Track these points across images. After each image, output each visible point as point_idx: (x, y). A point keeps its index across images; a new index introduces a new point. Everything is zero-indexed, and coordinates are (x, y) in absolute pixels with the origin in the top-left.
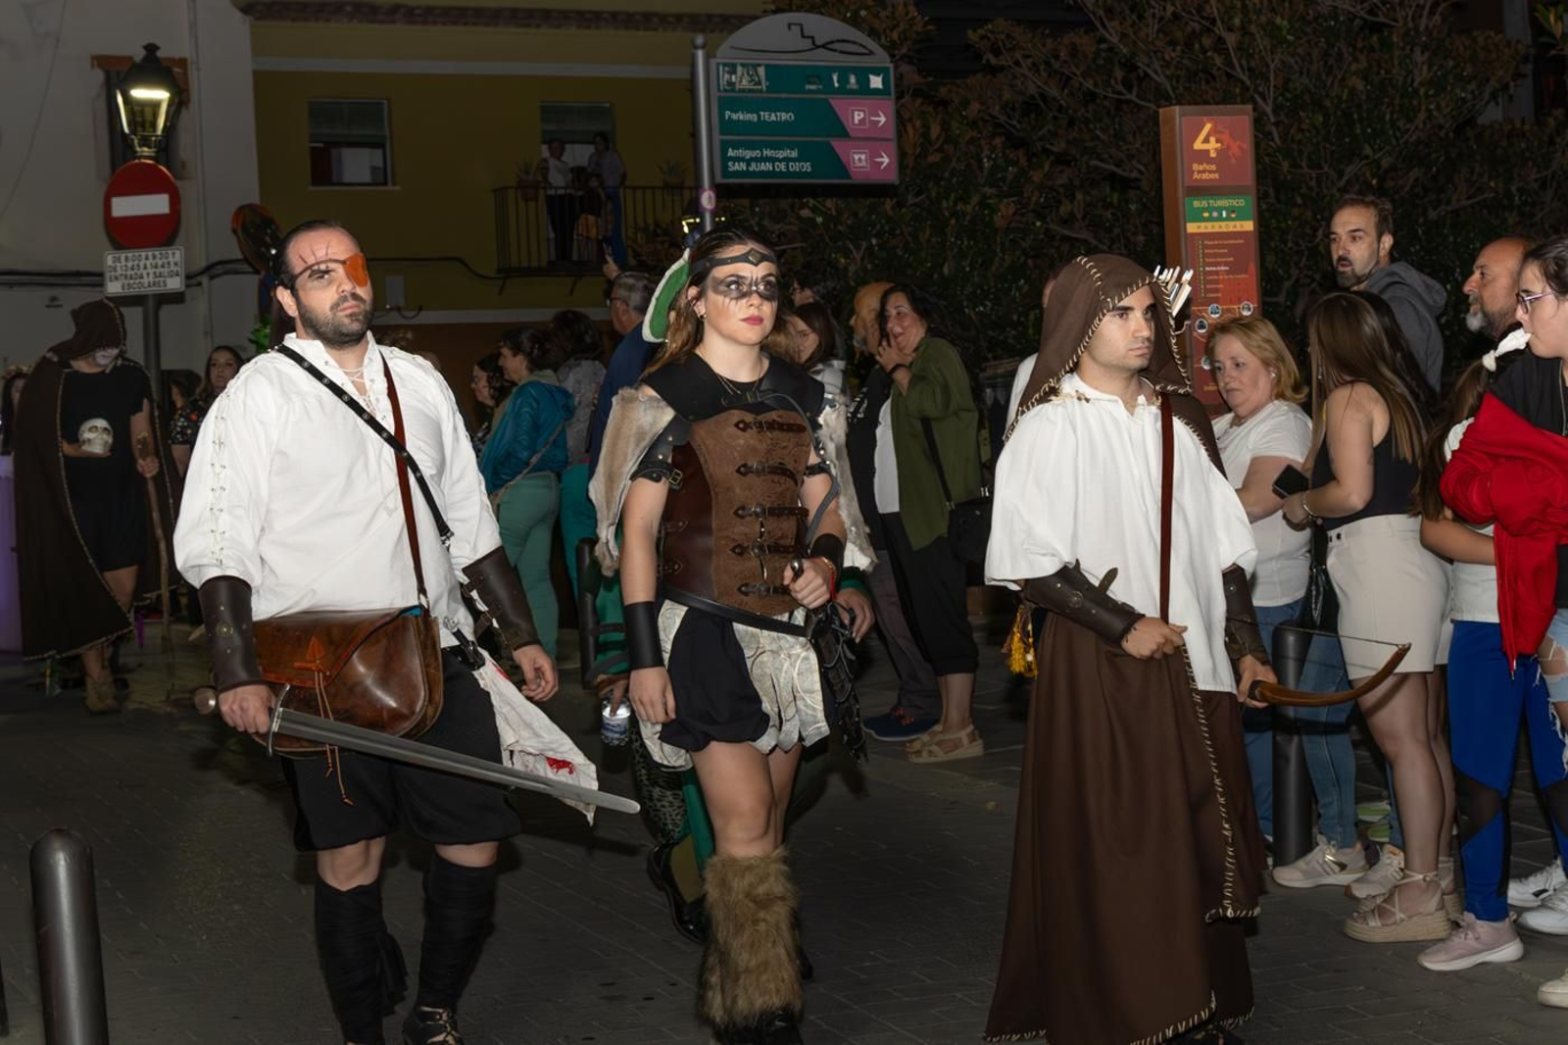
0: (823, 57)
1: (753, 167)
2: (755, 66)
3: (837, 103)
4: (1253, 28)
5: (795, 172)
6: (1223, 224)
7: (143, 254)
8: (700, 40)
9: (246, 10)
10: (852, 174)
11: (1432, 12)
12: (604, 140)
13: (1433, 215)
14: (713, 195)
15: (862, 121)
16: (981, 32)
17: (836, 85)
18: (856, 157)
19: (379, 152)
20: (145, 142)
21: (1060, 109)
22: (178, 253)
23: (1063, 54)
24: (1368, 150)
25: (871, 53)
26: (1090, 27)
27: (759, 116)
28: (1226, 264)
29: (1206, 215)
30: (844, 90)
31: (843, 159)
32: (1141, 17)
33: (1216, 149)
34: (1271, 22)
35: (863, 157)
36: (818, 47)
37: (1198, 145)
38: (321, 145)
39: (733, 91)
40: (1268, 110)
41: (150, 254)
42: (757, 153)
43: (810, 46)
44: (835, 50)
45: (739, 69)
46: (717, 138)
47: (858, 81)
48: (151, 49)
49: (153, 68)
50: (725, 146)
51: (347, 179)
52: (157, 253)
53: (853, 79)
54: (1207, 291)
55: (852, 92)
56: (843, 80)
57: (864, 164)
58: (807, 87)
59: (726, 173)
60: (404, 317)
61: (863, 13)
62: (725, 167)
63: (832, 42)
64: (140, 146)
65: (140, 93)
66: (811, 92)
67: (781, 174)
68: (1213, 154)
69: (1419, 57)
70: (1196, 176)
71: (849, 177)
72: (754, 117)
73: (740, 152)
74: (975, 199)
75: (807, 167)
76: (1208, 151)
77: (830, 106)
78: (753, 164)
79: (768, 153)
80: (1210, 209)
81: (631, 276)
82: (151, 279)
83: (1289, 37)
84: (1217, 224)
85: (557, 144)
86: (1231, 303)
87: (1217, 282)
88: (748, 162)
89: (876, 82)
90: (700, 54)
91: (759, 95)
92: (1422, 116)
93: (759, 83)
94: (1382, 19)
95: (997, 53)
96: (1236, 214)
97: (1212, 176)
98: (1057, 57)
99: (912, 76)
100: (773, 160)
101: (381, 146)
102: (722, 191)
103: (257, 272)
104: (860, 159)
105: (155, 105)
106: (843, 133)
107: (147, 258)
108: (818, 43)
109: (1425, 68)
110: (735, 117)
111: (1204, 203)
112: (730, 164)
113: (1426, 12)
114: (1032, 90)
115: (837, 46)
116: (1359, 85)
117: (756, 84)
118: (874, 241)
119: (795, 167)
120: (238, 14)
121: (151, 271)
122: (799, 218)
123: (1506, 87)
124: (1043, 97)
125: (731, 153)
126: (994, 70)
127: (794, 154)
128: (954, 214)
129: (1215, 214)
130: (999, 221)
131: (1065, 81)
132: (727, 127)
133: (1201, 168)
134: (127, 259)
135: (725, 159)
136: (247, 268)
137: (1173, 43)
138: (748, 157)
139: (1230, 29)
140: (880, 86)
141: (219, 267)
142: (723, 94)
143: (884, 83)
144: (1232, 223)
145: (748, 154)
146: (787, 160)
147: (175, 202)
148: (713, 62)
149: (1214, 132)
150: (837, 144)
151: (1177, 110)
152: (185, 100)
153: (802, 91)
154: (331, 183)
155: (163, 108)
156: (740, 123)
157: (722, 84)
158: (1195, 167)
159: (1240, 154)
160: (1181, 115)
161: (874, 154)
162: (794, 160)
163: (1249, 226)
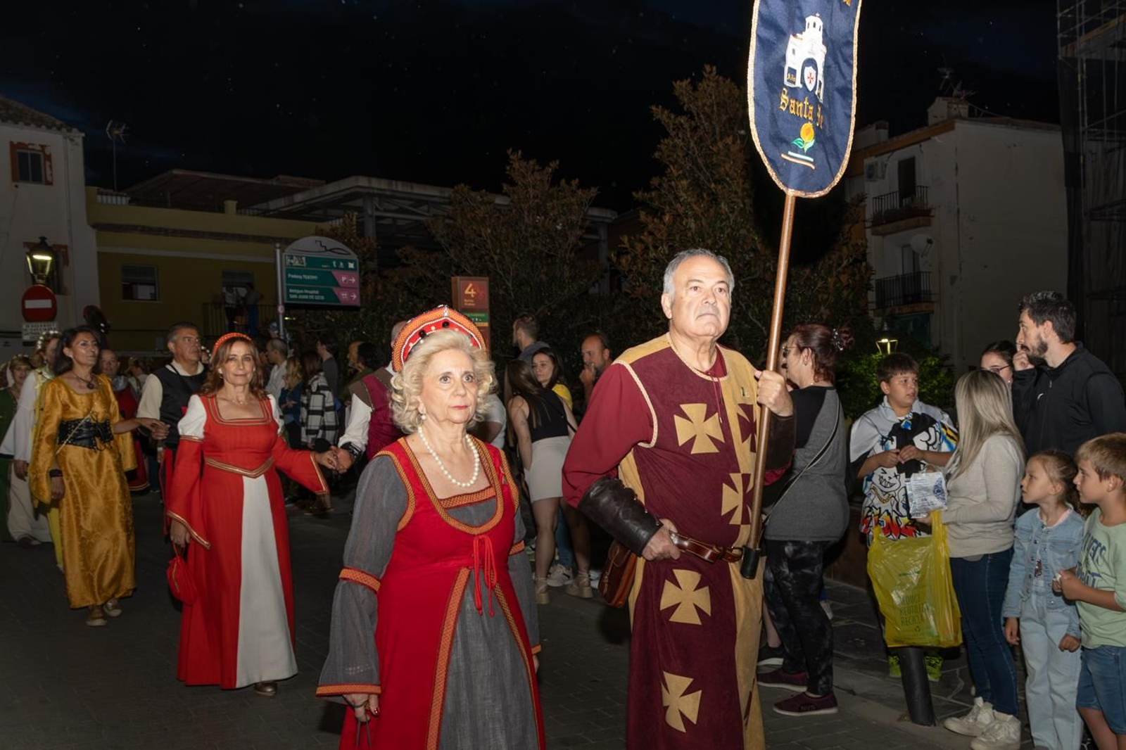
0: (329, 255)
1: (300, 297)
2: (301, 257)
3: (334, 273)
4: (505, 254)
5: (317, 300)
7: (40, 324)
8: (278, 245)
9: (95, 226)
10: (341, 302)
11: (571, 252)
12: (250, 286)
13: (570, 326)
14: (283, 306)
15: (345, 281)
16: (400, 250)
17: (335, 266)
18: (343, 294)
19: (152, 287)
21: (431, 281)
23: (432, 261)
24: (546, 302)
25: (349, 254)
26: (443, 250)
27: (303, 277)
30: (338, 268)
31: (337, 295)
32: (463, 248)
33: (475, 294)
35: (345, 295)
36: (327, 250)
37: (466, 292)
38: (128, 283)
39: (292, 266)
40: (510, 285)
41: (43, 324)
42: (301, 291)
43: (324, 250)
44: (334, 252)
45: (294, 258)
46: (285, 284)
47: (344, 264)
48: (43, 239)
49: (42, 247)
50: (288, 288)
51: (140, 298)
52: (46, 324)
53: (341, 264)
55: (341, 269)
56: (338, 264)
57: (345, 297)
58: (323, 266)
59: (289, 299)
61: (352, 240)
62: (288, 296)
63: (333, 249)
64: (39, 278)
65: (37, 257)
66: (324, 268)
67: (311, 300)
68: (473, 296)
69: (566, 268)
70: (465, 304)
71: (339, 302)
72: (300, 277)
73: (295, 291)
74: (395, 314)
75: (322, 298)
76: (471, 295)
77: (332, 274)
79: (306, 291)
85: (230, 287)
88: (298, 295)
89: (351, 265)
90: (278, 251)
91: (302, 268)
92: (567, 290)
93: (303, 264)
94: (552, 253)
95: (406, 258)
96: (482, 319)
97: (472, 304)
98: (430, 261)
100: (309, 294)
101: (153, 284)
102: (288, 307)
105: (45, 262)
106: (337, 285)
107: (41, 326)
108: (328, 248)
109: (568, 272)
110: (292, 277)
112: (290, 295)
114: (420, 274)
115: (336, 251)
116: (543, 276)
119: (317, 297)
120: (91, 229)
122: (326, 319)
123: (597, 281)
124: (425, 276)
126: (405, 265)
127: (317, 292)
128: (387, 320)
131: (433, 271)
132: (289, 280)
133: (468, 301)
134: (32, 326)
135: (288, 293)
137: (474, 258)
139: (496, 254)
142: (288, 268)
143: (354, 266)
145: (298, 292)
146: (315, 294)
147: (54, 303)
148: (284, 255)
149: (473, 287)
150: (335, 290)
151: (458, 278)
152: (66, 262)
153: (321, 268)
154: (133, 299)
155: (49, 264)
156: (294, 279)
157: (288, 263)
158: (465, 300)
159: (483, 296)
160: (460, 280)
161: (350, 294)
162: (317, 295)
163: (486, 324)
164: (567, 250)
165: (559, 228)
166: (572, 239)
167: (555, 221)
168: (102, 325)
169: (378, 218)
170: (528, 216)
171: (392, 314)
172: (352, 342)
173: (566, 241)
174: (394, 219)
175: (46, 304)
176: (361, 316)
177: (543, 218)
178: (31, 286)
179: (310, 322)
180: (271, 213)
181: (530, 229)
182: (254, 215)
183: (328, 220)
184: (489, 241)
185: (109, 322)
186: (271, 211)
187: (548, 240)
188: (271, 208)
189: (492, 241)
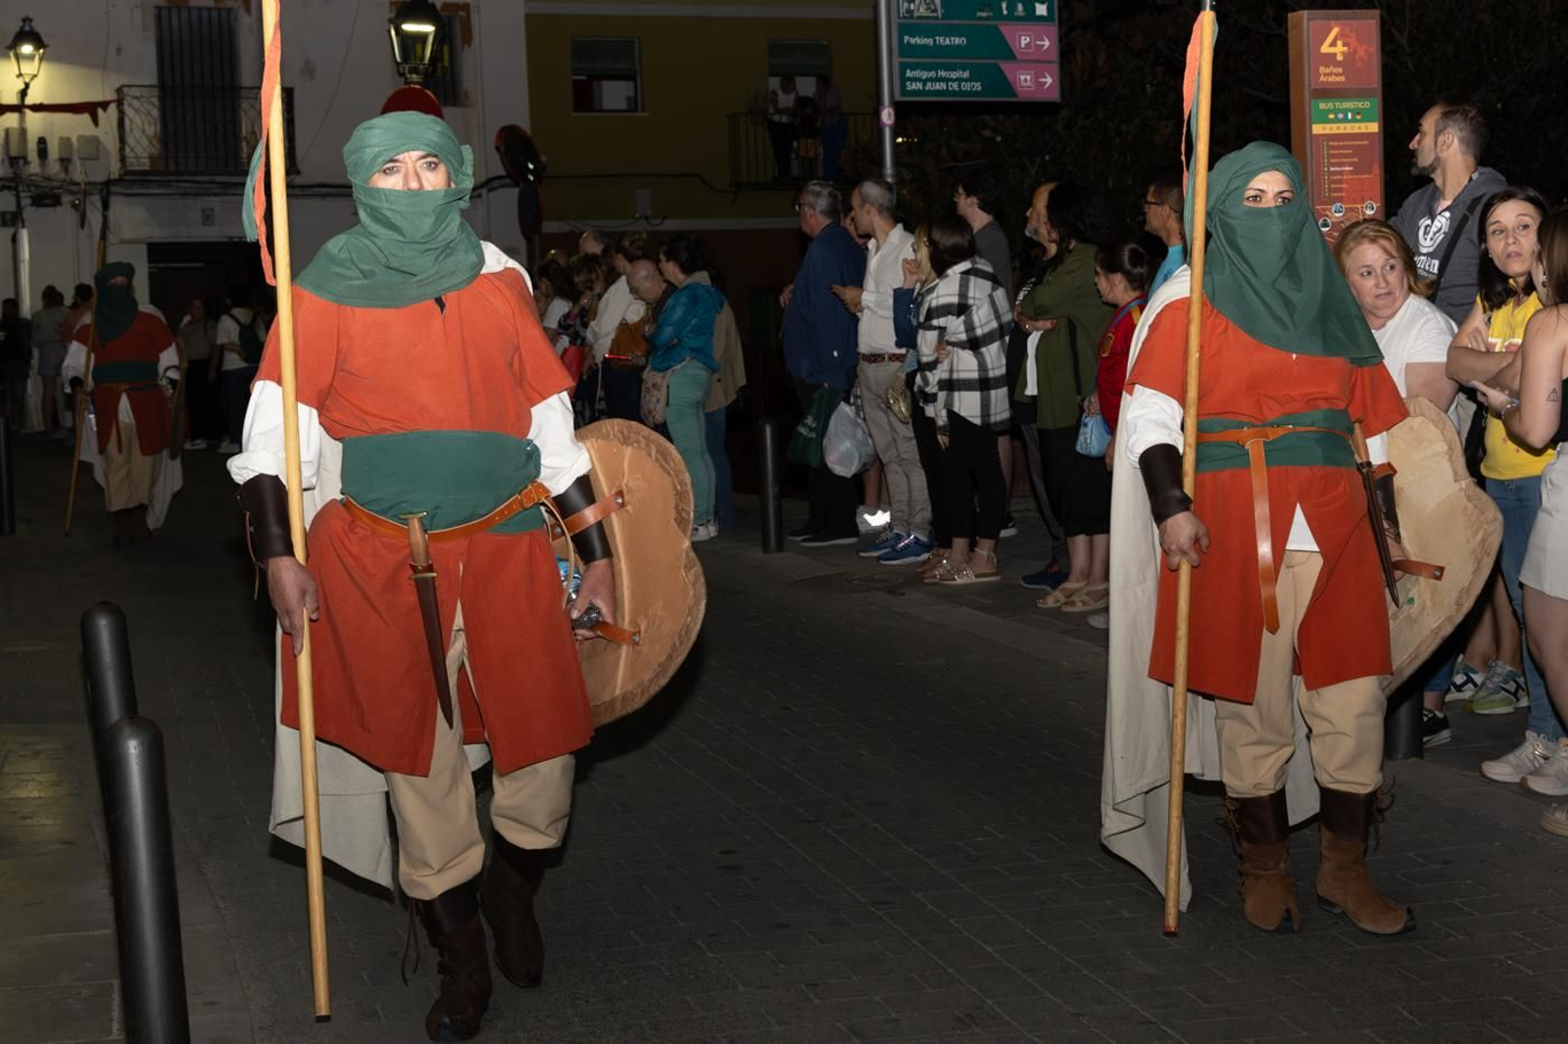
1: (929, 86)
3: (1006, 30)
5: (966, 91)
6: (1348, 125)
10: (1018, 93)
14: (892, 111)
15: (1028, 45)
17: (1005, 12)
18: (1022, 77)
19: (631, 84)
20: (415, 71)
27: (935, 41)
28: (1350, 164)
29: (1332, 116)
30: (1012, 17)
31: (1010, 79)
33: (1343, 53)
35: (1029, 77)
37: (1325, 49)
38: (583, 78)
39: (911, 17)
42: (932, 74)
46: (897, 60)
47: (1025, 8)
49: (419, 7)
50: (903, 67)
51: (607, 105)
53: (1020, 7)
54: (1331, 190)
55: (1019, 19)
56: (1012, 8)
57: (1029, 84)
58: (979, 14)
59: (904, 92)
60: (652, 225)
62: (903, 86)
64: (411, 71)
65: (410, 27)
66: (981, 18)
67: (953, 93)
68: (1340, 58)
70: (1322, 79)
71: (1015, 95)
72: (929, 41)
73: (917, 73)
75: (978, 87)
76: (1335, 54)
77: (999, 32)
78: (929, 84)
79: (942, 73)
81: (815, 184)
84: (1341, 126)
86: (1355, 202)
87: (1341, 182)
88: (925, 82)
89: (1041, 10)
91: (932, 22)
93: (935, 11)
97: (1338, 79)
100: (947, 80)
101: (633, 78)
102: (900, 108)
103: (517, 185)
104: (1026, 80)
105: (423, 37)
106: (1010, 55)
110: (912, 41)
111: (1331, 105)
112: (908, 83)
117: (932, 12)
119: (966, 86)
125: (909, 74)
127: (966, 75)
129: (1340, 116)
132: (906, 50)
133: (1328, 71)
135: (904, 80)
136: (508, 181)
138: (924, 77)
140: (1045, 13)
141: (497, 181)
142: (902, 21)
143: (1048, 10)
144: (1357, 125)
145: (925, 75)
146: (959, 80)
149: (1341, 36)
150: (1006, 67)
151: (1305, 13)
152: (468, 38)
153: (974, 18)
154: (592, 110)
155: (431, 40)
156: (916, 45)
157: (902, 11)
158: (1322, 69)
159: (1366, 58)
160: (1309, 20)
161: (1038, 75)
162: (966, 80)
163: (1374, 127)
168: (531, 166)
172: (1040, 184)
185: (544, 158)
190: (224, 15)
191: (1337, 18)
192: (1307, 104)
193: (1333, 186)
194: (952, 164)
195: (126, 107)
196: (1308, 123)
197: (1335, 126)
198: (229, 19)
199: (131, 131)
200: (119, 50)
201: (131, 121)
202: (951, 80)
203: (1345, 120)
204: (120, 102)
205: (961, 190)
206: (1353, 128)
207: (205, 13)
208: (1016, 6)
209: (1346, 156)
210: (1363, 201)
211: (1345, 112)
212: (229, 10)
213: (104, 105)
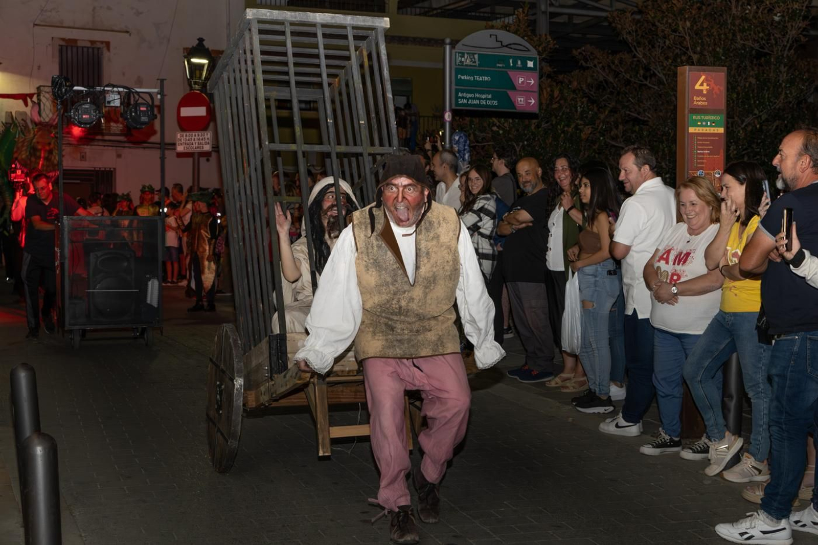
0: (506, 52)
2: (474, 54)
3: (511, 74)
4: (706, 53)
5: (489, 105)
6: (708, 128)
7: (194, 134)
8: (448, 41)
10: (517, 108)
11: (790, 49)
14: (450, 114)
15: (523, 83)
16: (579, 50)
17: (511, 65)
18: (519, 99)
21: (613, 88)
22: (209, 133)
23: (616, 62)
24: (756, 111)
25: (529, 50)
26: (630, 51)
27: (474, 78)
28: (708, 149)
29: (699, 123)
30: (515, 67)
31: (513, 100)
32: (653, 47)
33: (707, 90)
34: (714, 50)
35: (522, 99)
36: (504, 46)
37: (697, 87)
39: (462, 65)
41: (197, 134)
42: (472, 95)
43: (500, 46)
44: (511, 48)
45: (466, 55)
46: (454, 87)
47: (522, 63)
48: (201, 40)
49: (200, 49)
50: (457, 91)
52: (200, 134)
53: (519, 62)
54: (697, 163)
55: (519, 68)
56: (515, 62)
57: (522, 103)
58: (498, 65)
59: (457, 104)
62: (457, 101)
63: (510, 44)
64: (195, 83)
65: (195, 60)
66: (499, 67)
67: (483, 106)
68: (705, 92)
70: (695, 103)
72: (471, 78)
73: (464, 95)
74: (573, 126)
75: (495, 103)
76: (702, 90)
77: (508, 75)
78: (470, 101)
79: (477, 95)
80: (701, 121)
82: (197, 145)
83: (723, 58)
84: (705, 129)
86: (710, 169)
87: (703, 159)
88: (468, 99)
89: (530, 64)
90: (448, 47)
91: (473, 68)
92: (783, 96)
93: (475, 62)
94: (766, 51)
95: (586, 61)
96: (715, 124)
97: (703, 103)
98: (614, 63)
99: (548, 69)
100: (479, 99)
102: (455, 113)
104: (521, 101)
105: (202, 66)
106: (513, 88)
107: (195, 136)
108: (503, 44)
109: (785, 75)
110: (462, 77)
111: (699, 118)
112: (459, 100)
113: (787, 48)
114: (601, 79)
115: (512, 46)
116: (753, 81)
117: (473, 63)
118: (526, 143)
119: (490, 103)
121: (197, 141)
122: (492, 130)
124: (606, 81)
125: (460, 95)
126: (585, 69)
127: (490, 97)
128: (563, 132)
129: (704, 123)
130: (583, 136)
131: (617, 75)
132: (459, 82)
133: (698, 99)
134: (186, 136)
135: (457, 98)
139: (695, 53)
140: (532, 66)
142: (457, 67)
143: (534, 65)
144: (712, 129)
145: (468, 96)
146: (486, 99)
147: (210, 111)
148: (454, 51)
149: (706, 80)
150: (510, 93)
151: (687, 68)
153: (495, 67)
155: (206, 67)
156: (464, 80)
157: (458, 61)
158: (695, 98)
159: (718, 93)
160: (689, 71)
161: (528, 98)
162: (490, 99)
163: (721, 130)
164: (785, 46)
165: (777, 19)
166: (792, 33)
167: (770, 11)
169: (553, 15)
170: (736, 7)
171: (568, 126)
173: (784, 35)
174: (571, 16)
175: (201, 111)
176: (533, 127)
177: (755, 7)
178: (188, 92)
179: (475, 135)
180: (435, 12)
181: (737, 22)
182: (416, 15)
183: (496, 19)
184: (687, 38)
186: (436, 9)
187: (761, 35)
188: (434, 6)
189: (691, 38)
190: (96, 51)
191: (704, 71)
192: (686, 116)
193: (699, 161)
194: (476, 144)
195: (42, 97)
196: (687, 127)
197: (701, 129)
198: (98, 53)
199: (44, 109)
200: (39, 67)
201: (44, 105)
202: (483, 99)
203: (706, 126)
204: (39, 95)
205: (495, 156)
206: (710, 130)
207: (85, 50)
208: (517, 62)
209: (707, 145)
210: (714, 169)
211: (706, 121)
212: (98, 49)
213: (31, 96)
